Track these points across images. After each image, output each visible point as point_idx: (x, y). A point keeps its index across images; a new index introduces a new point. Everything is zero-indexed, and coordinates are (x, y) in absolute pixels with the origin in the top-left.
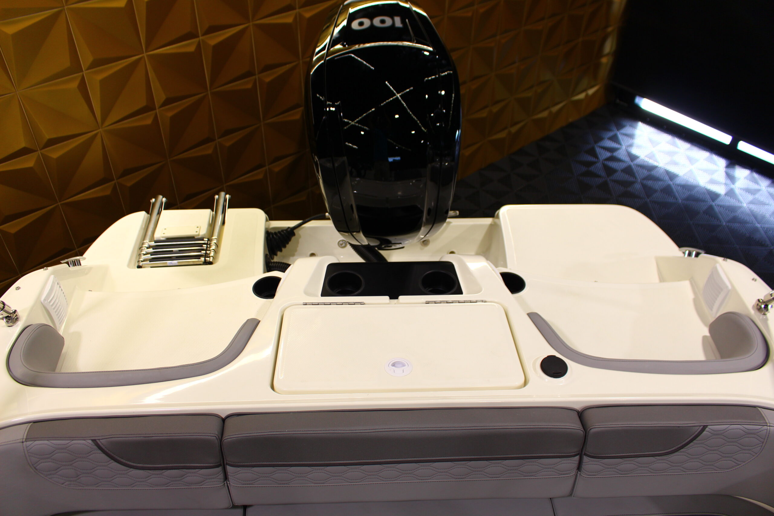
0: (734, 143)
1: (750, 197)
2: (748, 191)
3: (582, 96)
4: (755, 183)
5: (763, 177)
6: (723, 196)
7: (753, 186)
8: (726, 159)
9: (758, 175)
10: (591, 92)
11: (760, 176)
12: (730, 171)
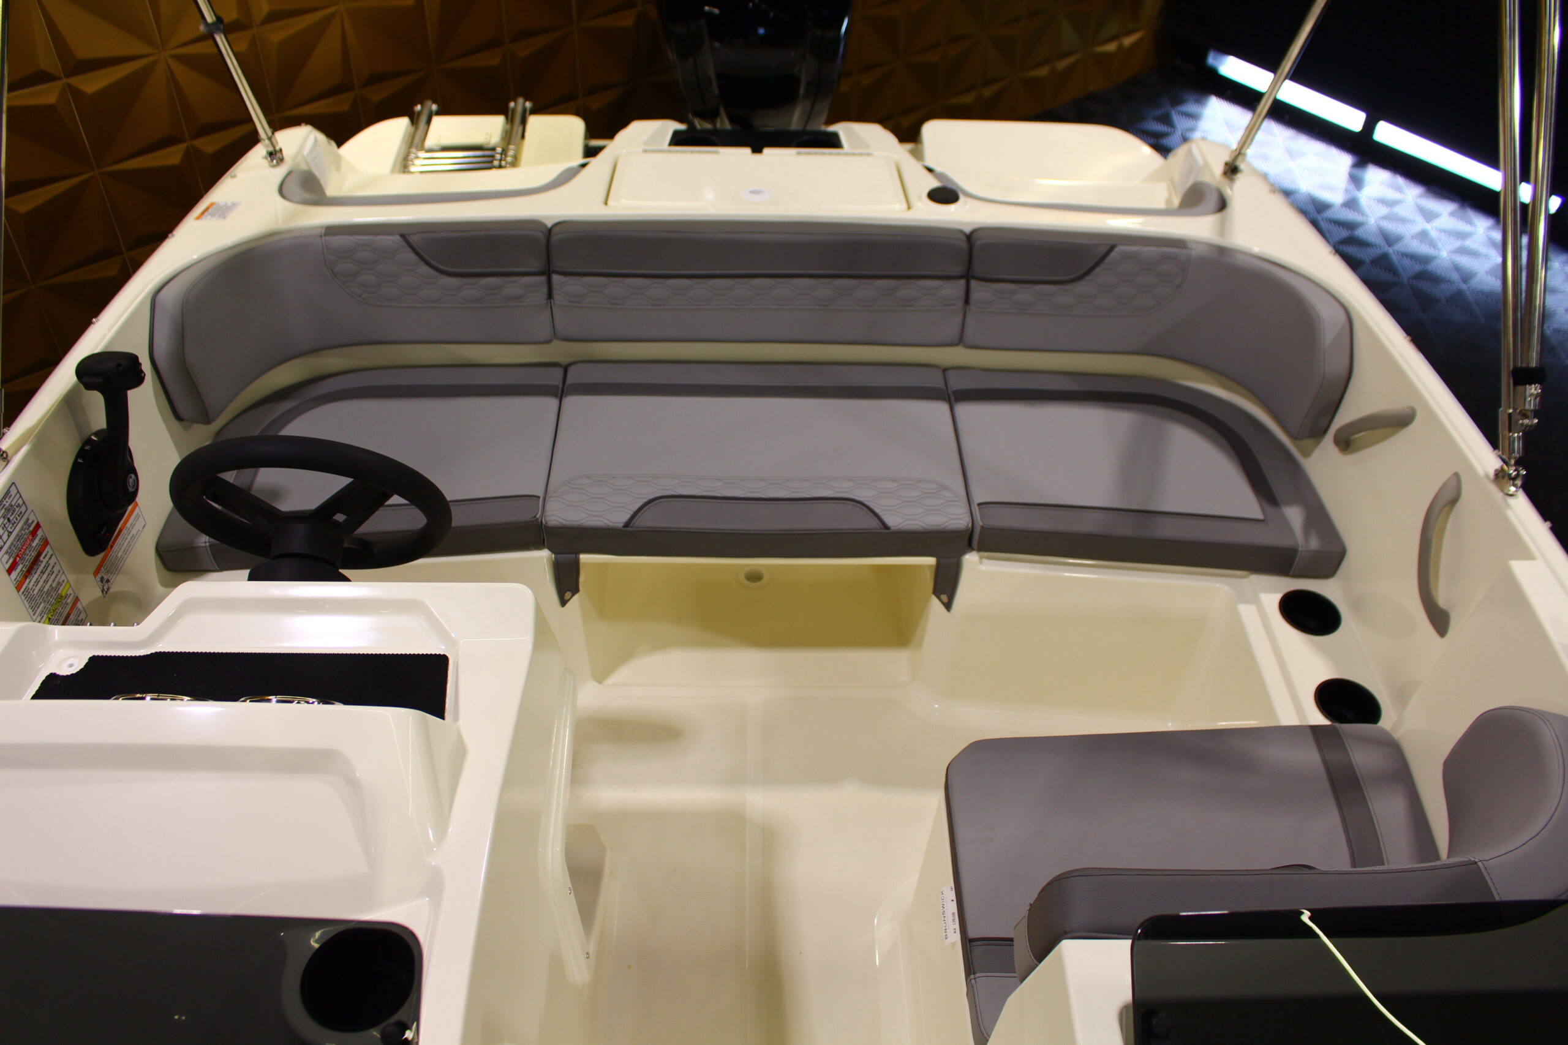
0: (1369, 126)
1: (1384, 211)
2: (1383, 201)
3: (1111, 47)
4: (1396, 190)
5: (1412, 183)
6: (1337, 208)
7: (1392, 195)
8: (1354, 155)
9: (1404, 179)
10: (1128, 41)
11: (1408, 181)
12: (1357, 172)
